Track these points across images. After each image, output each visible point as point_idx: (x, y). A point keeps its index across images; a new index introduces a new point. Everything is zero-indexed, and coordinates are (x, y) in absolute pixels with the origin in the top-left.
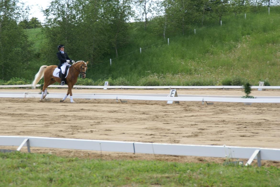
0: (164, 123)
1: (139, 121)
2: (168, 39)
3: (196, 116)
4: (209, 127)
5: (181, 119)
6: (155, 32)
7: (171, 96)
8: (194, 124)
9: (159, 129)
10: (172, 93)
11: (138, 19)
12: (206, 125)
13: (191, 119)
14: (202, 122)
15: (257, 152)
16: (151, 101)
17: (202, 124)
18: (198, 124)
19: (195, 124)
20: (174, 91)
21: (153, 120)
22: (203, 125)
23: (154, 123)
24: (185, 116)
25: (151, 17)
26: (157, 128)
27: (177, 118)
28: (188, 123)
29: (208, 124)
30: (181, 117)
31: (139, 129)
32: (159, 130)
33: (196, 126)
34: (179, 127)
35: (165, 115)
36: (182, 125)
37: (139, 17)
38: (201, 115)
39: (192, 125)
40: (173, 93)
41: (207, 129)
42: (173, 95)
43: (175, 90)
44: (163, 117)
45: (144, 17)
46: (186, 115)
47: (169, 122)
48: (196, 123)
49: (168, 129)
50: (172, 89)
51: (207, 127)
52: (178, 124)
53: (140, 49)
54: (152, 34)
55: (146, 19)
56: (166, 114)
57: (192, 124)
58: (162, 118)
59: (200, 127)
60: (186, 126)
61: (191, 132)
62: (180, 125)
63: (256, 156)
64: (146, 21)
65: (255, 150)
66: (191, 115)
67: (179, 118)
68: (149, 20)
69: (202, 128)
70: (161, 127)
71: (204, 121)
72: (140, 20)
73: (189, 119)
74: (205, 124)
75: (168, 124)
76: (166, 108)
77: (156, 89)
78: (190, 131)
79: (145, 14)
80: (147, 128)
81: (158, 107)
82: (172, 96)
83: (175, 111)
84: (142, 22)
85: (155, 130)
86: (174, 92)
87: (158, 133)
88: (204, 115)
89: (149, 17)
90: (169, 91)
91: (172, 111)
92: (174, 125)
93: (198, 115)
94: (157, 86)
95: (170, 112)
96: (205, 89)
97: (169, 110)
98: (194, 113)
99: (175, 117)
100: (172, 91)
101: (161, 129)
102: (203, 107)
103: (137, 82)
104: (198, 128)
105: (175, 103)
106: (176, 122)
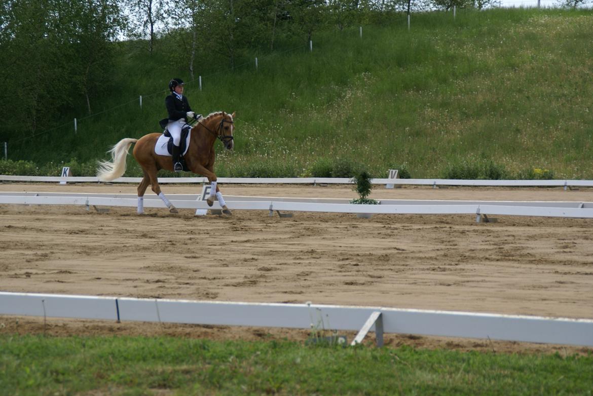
0: (186, 257)
1: (133, 251)
2: (200, 77)
3: (254, 241)
4: (281, 264)
5: (223, 247)
6: (171, 63)
7: (204, 199)
8: (249, 259)
9: (176, 268)
10: (206, 193)
11: (135, 35)
12: (275, 261)
13: (245, 248)
14: (266, 254)
15: (374, 317)
16: (161, 209)
17: (267, 257)
18: (260, 257)
19: (253, 259)
21: (163, 251)
22: (270, 261)
23: (166, 255)
24: (232, 241)
25: (164, 31)
26: (172, 267)
27: (215, 245)
28: (237, 256)
29: (279, 259)
30: (224, 244)
31: (134, 269)
32: (175, 272)
33: (254, 263)
34: (218, 264)
35: (190, 239)
36: (225, 260)
37: (136, 30)
38: (266, 239)
39: (246, 260)
41: (276, 269)
44: (186, 244)
45: (148, 31)
46: (234, 240)
47: (197, 255)
48: (255, 257)
49: (195, 270)
50: (207, 183)
51: (277, 264)
52: (216, 258)
53: (139, 97)
54: (165, 67)
55: (152, 34)
56: (192, 236)
57: (245, 259)
58: (184, 246)
59: (261, 265)
60: (234, 263)
61: (244, 276)
62: (221, 260)
63: (373, 325)
64: (152, 38)
65: (370, 312)
66: (246, 239)
67: (220, 245)
68: (159, 37)
69: (266, 266)
70: (180, 265)
71: (271, 251)
72: (140, 35)
73: (240, 247)
74: (274, 259)
75: (195, 257)
76: (192, 226)
77: (173, 184)
78: (242, 274)
79: (150, 24)
80: (149, 267)
81: (175, 222)
83: (211, 230)
84: (144, 40)
85: (167, 272)
87: (173, 277)
88: (272, 240)
89: (158, 29)
90: (201, 188)
91: (206, 231)
92: (207, 259)
93: (260, 238)
94: (176, 177)
95: (201, 232)
96: (276, 184)
97: (198, 228)
98: (251, 236)
99: (211, 244)
100: (207, 188)
101: (179, 269)
102: (270, 223)
103: (133, 169)
104: (259, 268)
105: (213, 214)
106: (212, 253)
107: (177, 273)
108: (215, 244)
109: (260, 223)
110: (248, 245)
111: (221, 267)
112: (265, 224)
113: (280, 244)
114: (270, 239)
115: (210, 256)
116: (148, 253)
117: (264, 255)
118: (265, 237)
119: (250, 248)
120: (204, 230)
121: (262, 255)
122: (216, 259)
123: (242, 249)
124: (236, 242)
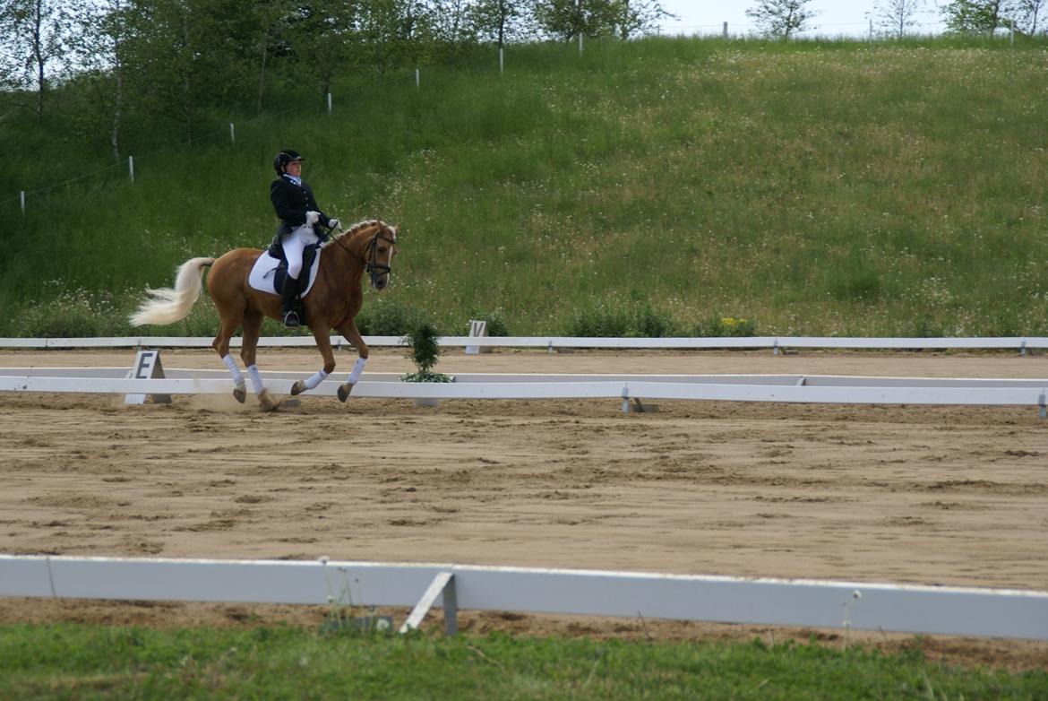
0: (107, 480)
1: (9, 471)
2: (131, 158)
3: (229, 450)
4: (277, 490)
5: (174, 461)
6: (78, 133)
7: (138, 376)
8: (220, 482)
9: (87, 500)
10: (142, 365)
11: (10, 83)
12: (266, 485)
13: (212, 462)
14: (250, 473)
15: (441, 581)
16: (62, 393)
17: (252, 479)
18: (239, 479)
19: (227, 482)
20: (151, 355)
21: (64, 469)
22: (258, 484)
23: (69, 477)
24: (190, 451)
25: (63, 75)
26: (79, 499)
27: (159, 458)
28: (199, 477)
29: (273, 481)
30: (175, 456)
31: (9, 502)
32: (85, 507)
33: (230, 488)
34: (163, 491)
35: (114, 447)
36: (176, 484)
37: (12, 74)
38: (251, 447)
39: (214, 484)
40: (147, 366)
41: (268, 500)
42: (148, 372)
43: (155, 353)
44: (106, 457)
45: (35, 75)
46: (193, 448)
47: (126, 476)
48: (232, 478)
49: (122, 502)
50: (145, 348)
51: (271, 491)
52: (160, 481)
53: (19, 194)
54: (66, 139)
55: (42, 80)
56: (117, 442)
57: (213, 482)
58: (102, 460)
59: (242, 493)
60: (193, 489)
61: (210, 512)
62: (170, 484)
63: (438, 597)
64: (41, 88)
65: (434, 573)
66: (214, 447)
67: (168, 458)
68: (54, 86)
69: (251, 493)
70: (95, 494)
71: (260, 467)
72: (20, 83)
73: (205, 461)
74: (264, 481)
75: (121, 480)
76: (118, 423)
77: (83, 348)
78: (207, 508)
79: (38, 63)
80: (37, 498)
81: (86, 418)
82: (145, 377)
83: (153, 431)
84: (28, 92)
85: (71, 507)
86: (151, 361)
87: (82, 517)
88: (262, 447)
89: (52, 72)
90: (133, 356)
91: (142, 434)
92: (144, 484)
93: (241, 445)
94: (88, 337)
95: (134, 435)
96: (271, 347)
97: (129, 427)
98: (224, 440)
99: (150, 456)
100: (144, 356)
101: (93, 502)
102: (259, 418)
103: (9, 322)
104: (237, 497)
105: (156, 402)
106: (152, 472)
107: (88, 510)
108: (158, 455)
109: (241, 418)
110: (219, 456)
111: (169, 496)
112: (250, 420)
113: (276, 454)
114: (258, 447)
115: (149, 477)
116: (38, 474)
117: (248, 475)
118: (250, 442)
119: (223, 462)
120: (138, 431)
121: (243, 475)
122: (160, 484)
123: (209, 465)
124: (196, 451)
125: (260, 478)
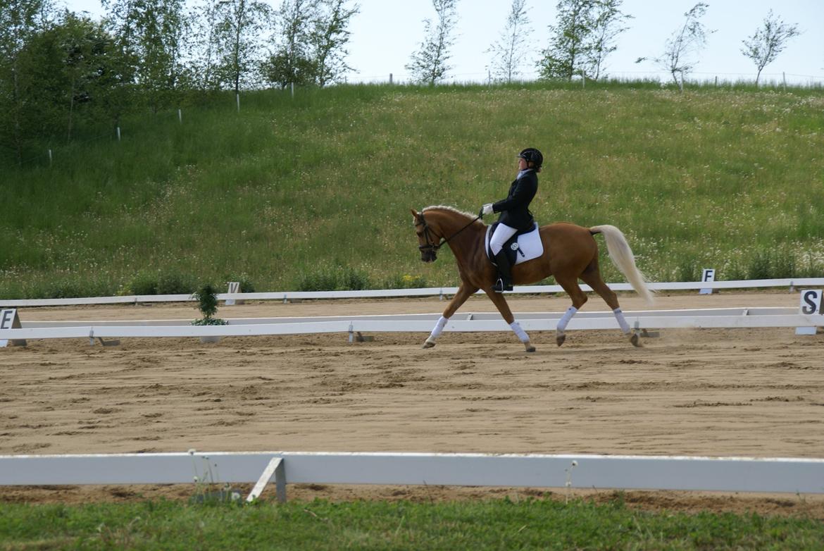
3: (79, 377)
4: (121, 404)
5: (41, 386)
7: (2, 327)
8: (79, 400)
12: (112, 400)
13: (68, 386)
14: (98, 392)
15: (274, 464)
17: (101, 396)
18: (91, 397)
19: (84, 399)
20: (11, 312)
22: (106, 400)
24: (50, 379)
27: (29, 384)
28: (62, 397)
29: (117, 398)
30: (40, 382)
33: (86, 404)
34: (39, 407)
39: (75, 401)
40: (9, 319)
41: (117, 411)
42: (9, 324)
43: (14, 311)
46: (52, 376)
47: (10, 398)
48: (85, 396)
49: (12, 416)
51: (117, 404)
52: (35, 400)
57: (74, 399)
59: (97, 407)
60: (61, 405)
61: (77, 421)
62: (42, 402)
63: (272, 476)
65: (270, 457)
66: (67, 375)
67: (35, 384)
69: (103, 407)
71: (104, 388)
73: (64, 385)
74: (110, 398)
78: (74, 418)
82: (6, 329)
88: (101, 374)
99: (22, 383)
104: (94, 409)
105: (16, 345)
106: (27, 394)
108: (28, 382)
110: (72, 381)
111: (45, 411)
113: (113, 379)
114: (99, 374)
115: (27, 398)
117: (96, 394)
119: (75, 386)
121: (94, 393)
122: (35, 402)
124: (55, 379)
125: (106, 396)
